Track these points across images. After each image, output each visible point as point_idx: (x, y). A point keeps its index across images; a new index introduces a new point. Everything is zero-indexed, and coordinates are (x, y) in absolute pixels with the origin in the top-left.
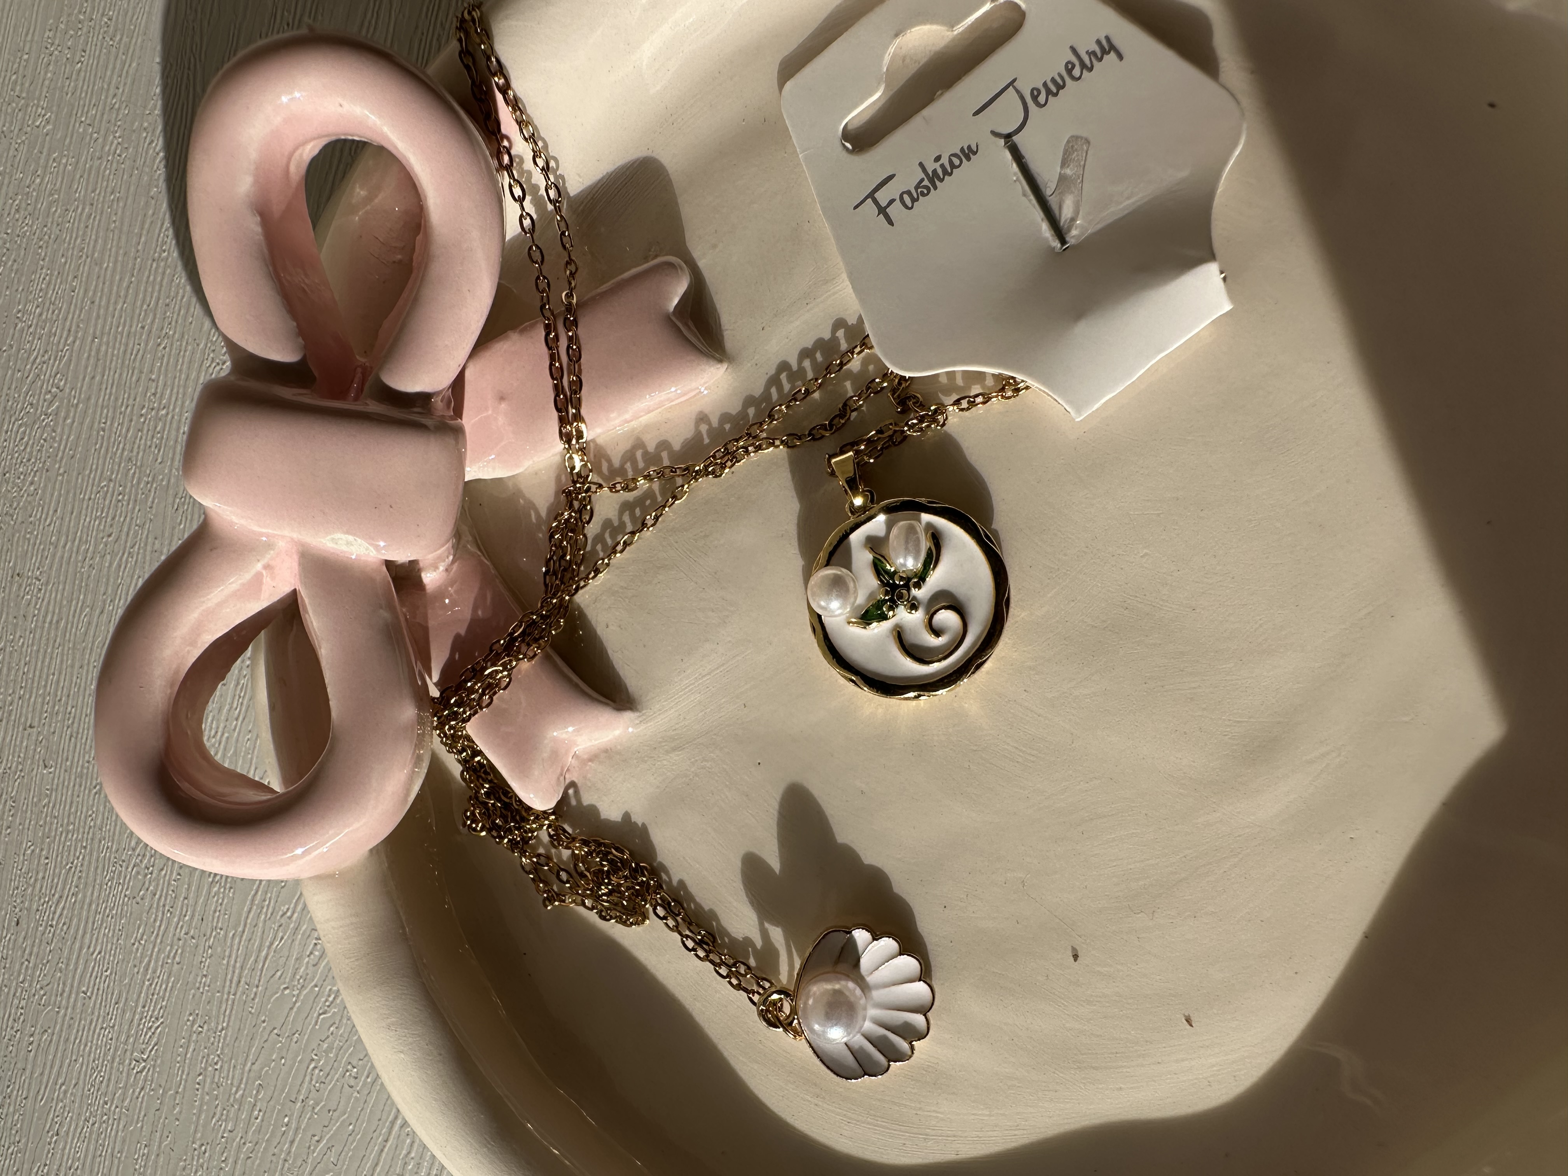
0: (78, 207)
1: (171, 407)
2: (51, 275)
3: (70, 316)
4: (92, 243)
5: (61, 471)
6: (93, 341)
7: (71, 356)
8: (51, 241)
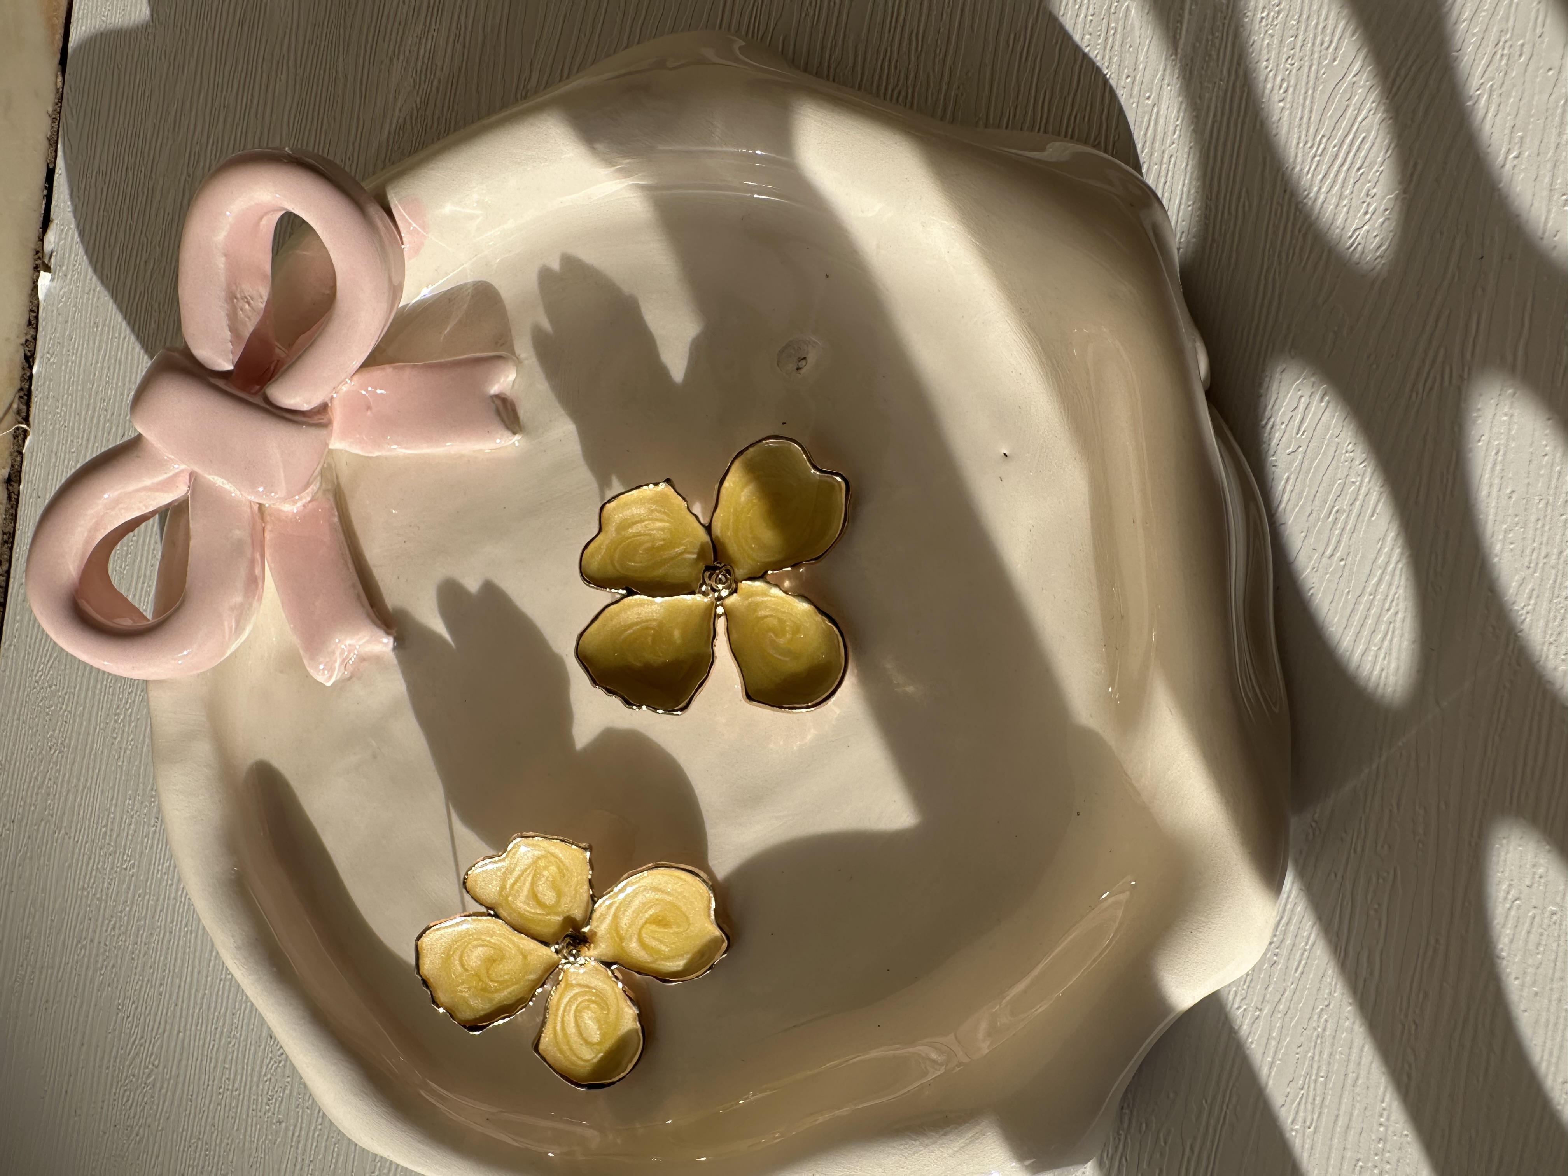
0: (160, 933)
1: (242, 1089)
2: (143, 981)
3: (159, 1013)
4: (173, 961)
5: (160, 1128)
6: (178, 1035)
7: (162, 1041)
8: (141, 956)
